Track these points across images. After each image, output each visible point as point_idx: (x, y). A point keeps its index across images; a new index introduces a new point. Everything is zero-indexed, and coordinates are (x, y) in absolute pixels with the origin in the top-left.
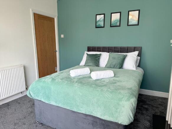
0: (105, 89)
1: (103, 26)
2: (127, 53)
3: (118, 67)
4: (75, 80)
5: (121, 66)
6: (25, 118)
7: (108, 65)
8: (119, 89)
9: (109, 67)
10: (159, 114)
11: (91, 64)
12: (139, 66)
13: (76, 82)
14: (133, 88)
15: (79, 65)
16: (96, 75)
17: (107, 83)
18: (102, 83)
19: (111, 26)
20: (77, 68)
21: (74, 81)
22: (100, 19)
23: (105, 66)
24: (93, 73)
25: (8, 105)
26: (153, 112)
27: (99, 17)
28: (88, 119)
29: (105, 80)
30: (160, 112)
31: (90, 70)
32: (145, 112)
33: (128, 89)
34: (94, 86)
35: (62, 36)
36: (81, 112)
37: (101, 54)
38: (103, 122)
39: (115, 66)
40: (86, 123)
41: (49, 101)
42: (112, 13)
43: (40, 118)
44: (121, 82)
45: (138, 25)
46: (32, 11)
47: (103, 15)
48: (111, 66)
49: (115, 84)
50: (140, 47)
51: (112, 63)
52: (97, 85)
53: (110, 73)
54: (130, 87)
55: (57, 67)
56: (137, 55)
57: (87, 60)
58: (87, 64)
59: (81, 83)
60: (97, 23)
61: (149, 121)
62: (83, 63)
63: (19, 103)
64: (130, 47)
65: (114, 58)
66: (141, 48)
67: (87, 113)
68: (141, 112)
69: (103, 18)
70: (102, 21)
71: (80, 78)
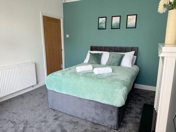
0: (104, 81)
1: (105, 28)
2: (125, 52)
3: (116, 65)
4: (81, 74)
5: (119, 64)
6: (39, 106)
7: (108, 63)
8: (114, 81)
9: (109, 64)
10: (149, 104)
11: (93, 62)
12: (135, 64)
13: (82, 76)
14: (125, 80)
15: (83, 62)
16: (98, 71)
17: (106, 76)
18: (102, 77)
19: (112, 29)
20: (81, 65)
21: (80, 76)
22: (102, 21)
23: (105, 64)
24: (95, 69)
25: (23, 96)
26: (145, 102)
27: (101, 20)
28: (91, 104)
29: (104, 74)
30: (151, 102)
31: (93, 67)
32: (138, 102)
33: (122, 81)
34: (95, 79)
35: (68, 36)
36: (86, 98)
37: (102, 54)
38: (103, 105)
39: (114, 64)
40: (90, 107)
41: (61, 90)
42: (112, 17)
43: (52, 105)
44: (117, 76)
45: (135, 27)
46: (42, 14)
47: (105, 18)
48: (111, 64)
49: (112, 78)
50: (136, 47)
51: (112, 61)
52: (98, 78)
53: (109, 70)
54: (123, 80)
55: (62, 64)
56: (133, 55)
57: (90, 59)
58: (90, 62)
59: (85, 76)
60: (99, 25)
61: (141, 109)
62: (87, 61)
63: (32, 95)
64: (128, 47)
65: (113, 57)
66: (138, 48)
67: (91, 99)
68: (135, 102)
69: (105, 20)
70: (104, 23)
71: (84, 73)
